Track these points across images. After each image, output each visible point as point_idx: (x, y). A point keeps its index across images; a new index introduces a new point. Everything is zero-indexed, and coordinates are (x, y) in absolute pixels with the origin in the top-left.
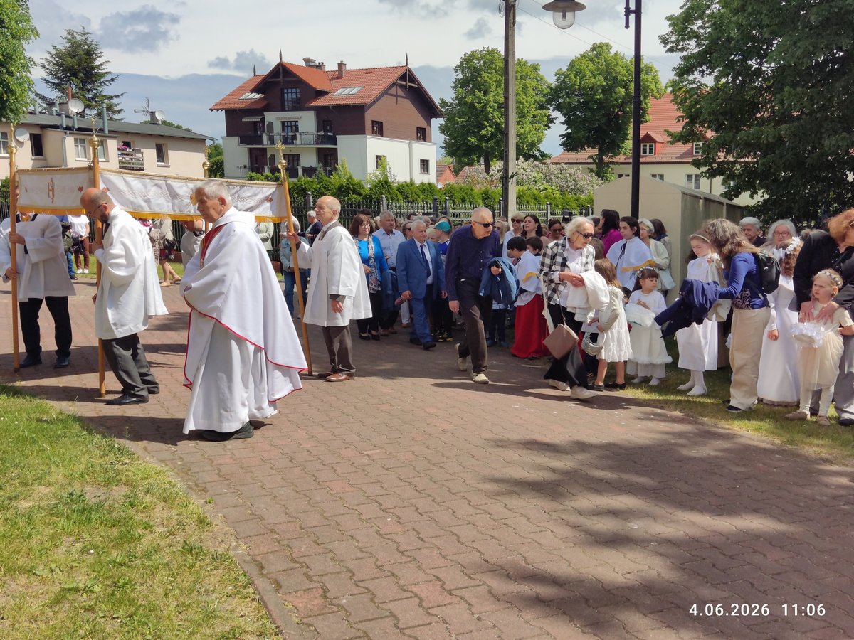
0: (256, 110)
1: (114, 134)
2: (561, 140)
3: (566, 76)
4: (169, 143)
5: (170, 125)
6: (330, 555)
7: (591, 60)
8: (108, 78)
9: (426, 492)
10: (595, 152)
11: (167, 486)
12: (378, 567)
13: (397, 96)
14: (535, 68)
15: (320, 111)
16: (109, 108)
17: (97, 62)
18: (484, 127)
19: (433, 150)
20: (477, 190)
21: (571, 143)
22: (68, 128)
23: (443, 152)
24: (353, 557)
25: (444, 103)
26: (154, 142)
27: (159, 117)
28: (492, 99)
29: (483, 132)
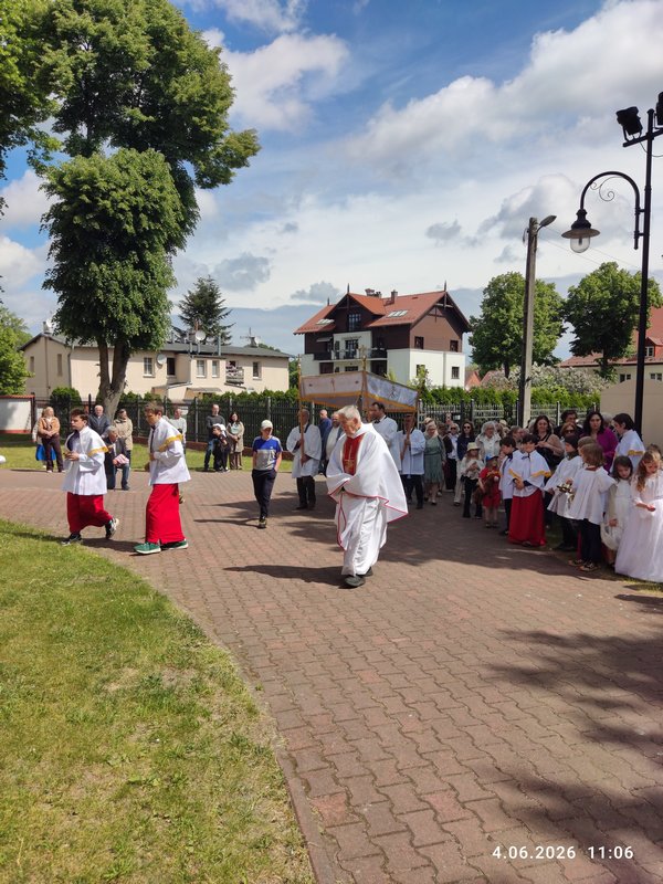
0: (327, 333)
1: (224, 356)
2: (570, 347)
3: (577, 292)
4: (263, 361)
5: (265, 347)
6: (356, 755)
7: (600, 277)
8: (224, 313)
9: (445, 685)
10: (601, 355)
11: (228, 671)
12: (398, 771)
13: (436, 316)
14: (551, 287)
15: (375, 331)
16: (223, 335)
17: (217, 302)
18: (506, 338)
19: (462, 359)
20: (498, 391)
21: (579, 349)
22: (194, 353)
23: (471, 360)
24: (376, 758)
25: (473, 320)
26: (252, 361)
27: (257, 341)
28: (513, 315)
29: (504, 343)
